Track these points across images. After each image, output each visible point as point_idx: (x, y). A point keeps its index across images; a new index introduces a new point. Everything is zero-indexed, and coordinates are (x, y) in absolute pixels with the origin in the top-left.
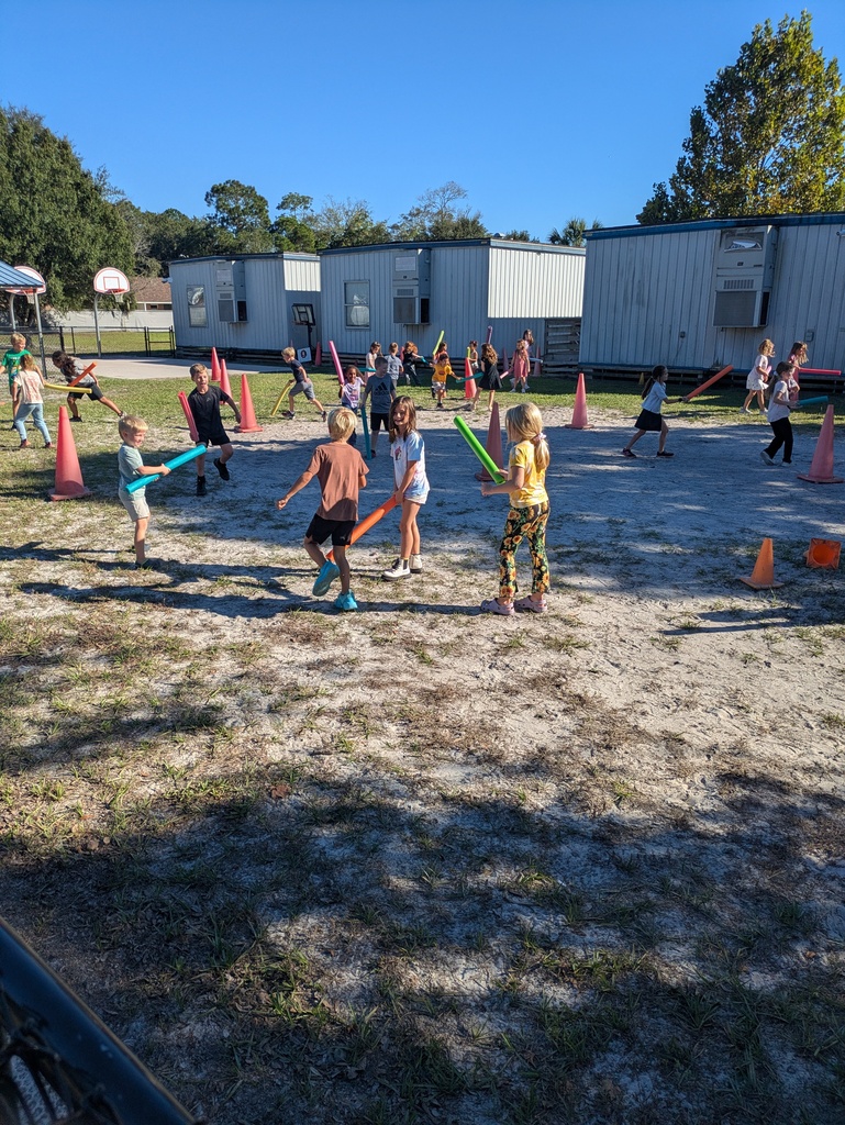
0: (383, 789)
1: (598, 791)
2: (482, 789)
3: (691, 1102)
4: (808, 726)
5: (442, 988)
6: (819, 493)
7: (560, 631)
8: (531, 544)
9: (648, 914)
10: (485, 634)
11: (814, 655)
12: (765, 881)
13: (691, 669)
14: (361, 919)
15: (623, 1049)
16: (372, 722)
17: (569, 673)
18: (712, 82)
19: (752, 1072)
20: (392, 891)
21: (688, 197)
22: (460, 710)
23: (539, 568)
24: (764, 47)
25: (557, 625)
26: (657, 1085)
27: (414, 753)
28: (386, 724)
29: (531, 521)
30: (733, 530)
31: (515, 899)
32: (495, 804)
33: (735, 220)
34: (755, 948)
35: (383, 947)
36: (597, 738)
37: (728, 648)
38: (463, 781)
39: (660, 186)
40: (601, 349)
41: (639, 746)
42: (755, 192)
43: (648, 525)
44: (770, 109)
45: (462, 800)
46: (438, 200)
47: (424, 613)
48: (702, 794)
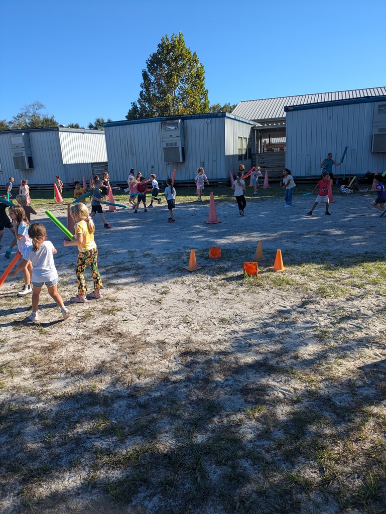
0: (22, 402)
1: (129, 374)
2: (74, 388)
3: (175, 502)
4: (214, 324)
5: (57, 491)
6: (213, 228)
7: (109, 305)
8: (91, 268)
9: (154, 424)
10: (73, 314)
11: (215, 294)
12: (201, 394)
13: (167, 310)
14: (12, 471)
15: (145, 489)
16: (15, 369)
17: (114, 323)
18: (148, 59)
19: (199, 479)
20: (30, 451)
21: (146, 108)
22: (62, 353)
23: (96, 278)
24: (167, 46)
25: (108, 303)
26: (160, 500)
27: (39, 380)
28: (23, 368)
29: (89, 257)
30: (180, 248)
31: (93, 436)
32: (81, 394)
33: (166, 117)
34: (198, 424)
35: (25, 481)
36: (128, 350)
37: (182, 298)
38: (65, 387)
39: (134, 103)
40: (119, 175)
41: (147, 349)
42: (174, 106)
43: (146, 251)
44: (173, 71)
45: (64, 396)
46: (31, 110)
47: (41, 309)
48: (174, 364)
